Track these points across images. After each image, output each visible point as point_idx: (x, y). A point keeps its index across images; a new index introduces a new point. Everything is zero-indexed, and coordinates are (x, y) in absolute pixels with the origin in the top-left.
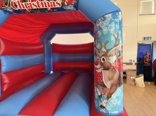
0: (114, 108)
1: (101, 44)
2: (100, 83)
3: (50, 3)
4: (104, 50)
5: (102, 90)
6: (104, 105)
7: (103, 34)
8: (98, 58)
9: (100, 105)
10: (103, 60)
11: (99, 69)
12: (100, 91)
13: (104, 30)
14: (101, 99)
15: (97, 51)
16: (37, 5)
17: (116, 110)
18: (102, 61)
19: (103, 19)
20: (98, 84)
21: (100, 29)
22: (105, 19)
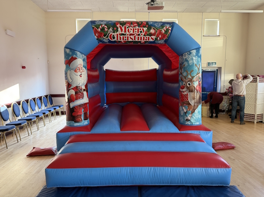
0: (197, 121)
1: (187, 72)
2: (186, 103)
3: (145, 37)
4: (190, 77)
5: (187, 107)
6: (189, 118)
8: (184, 83)
9: (186, 119)
10: (189, 84)
11: (185, 91)
12: (186, 108)
14: (187, 114)
15: (183, 78)
16: (133, 38)
17: (198, 122)
18: (188, 86)
20: (184, 103)
22: (190, 53)
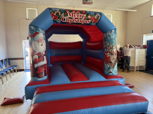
0: (116, 72)
2: (109, 62)
3: (85, 21)
4: (111, 46)
6: (111, 71)
7: (111, 39)
13: (111, 37)
14: (110, 69)
16: (77, 21)
18: (110, 51)
19: (111, 32)
21: (109, 36)
